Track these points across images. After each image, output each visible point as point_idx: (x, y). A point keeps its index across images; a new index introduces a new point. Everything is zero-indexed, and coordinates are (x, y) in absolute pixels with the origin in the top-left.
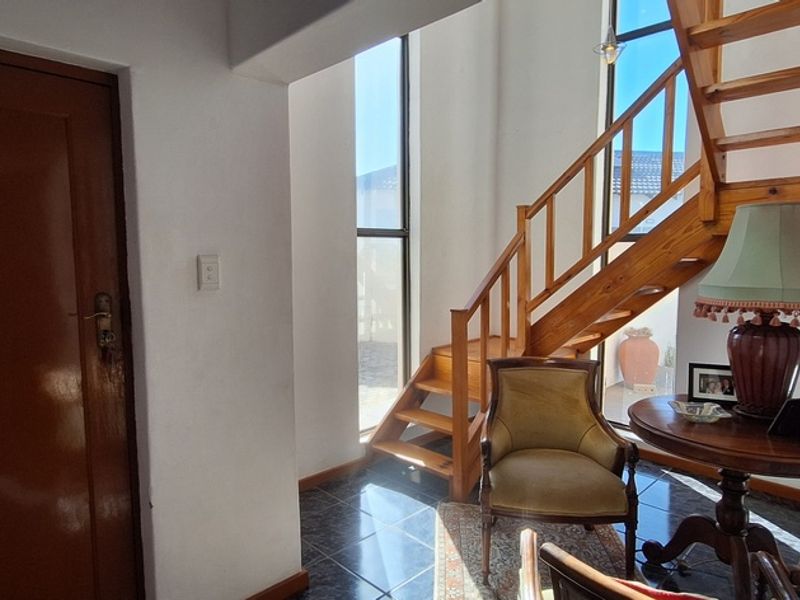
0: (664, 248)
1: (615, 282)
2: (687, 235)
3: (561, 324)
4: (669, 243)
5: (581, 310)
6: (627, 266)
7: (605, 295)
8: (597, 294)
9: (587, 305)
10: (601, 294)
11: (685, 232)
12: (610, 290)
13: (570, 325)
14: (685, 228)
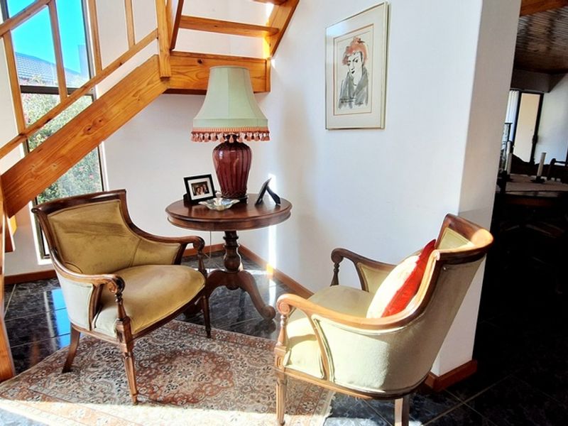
0: (134, 96)
1: (94, 124)
2: (150, 86)
3: (42, 168)
4: (137, 92)
5: (64, 151)
6: (104, 110)
7: (86, 137)
8: (78, 137)
9: (69, 147)
10: (83, 135)
11: (148, 84)
12: (90, 131)
13: (54, 167)
14: (148, 81)
